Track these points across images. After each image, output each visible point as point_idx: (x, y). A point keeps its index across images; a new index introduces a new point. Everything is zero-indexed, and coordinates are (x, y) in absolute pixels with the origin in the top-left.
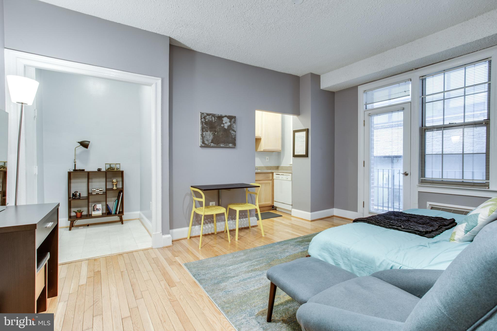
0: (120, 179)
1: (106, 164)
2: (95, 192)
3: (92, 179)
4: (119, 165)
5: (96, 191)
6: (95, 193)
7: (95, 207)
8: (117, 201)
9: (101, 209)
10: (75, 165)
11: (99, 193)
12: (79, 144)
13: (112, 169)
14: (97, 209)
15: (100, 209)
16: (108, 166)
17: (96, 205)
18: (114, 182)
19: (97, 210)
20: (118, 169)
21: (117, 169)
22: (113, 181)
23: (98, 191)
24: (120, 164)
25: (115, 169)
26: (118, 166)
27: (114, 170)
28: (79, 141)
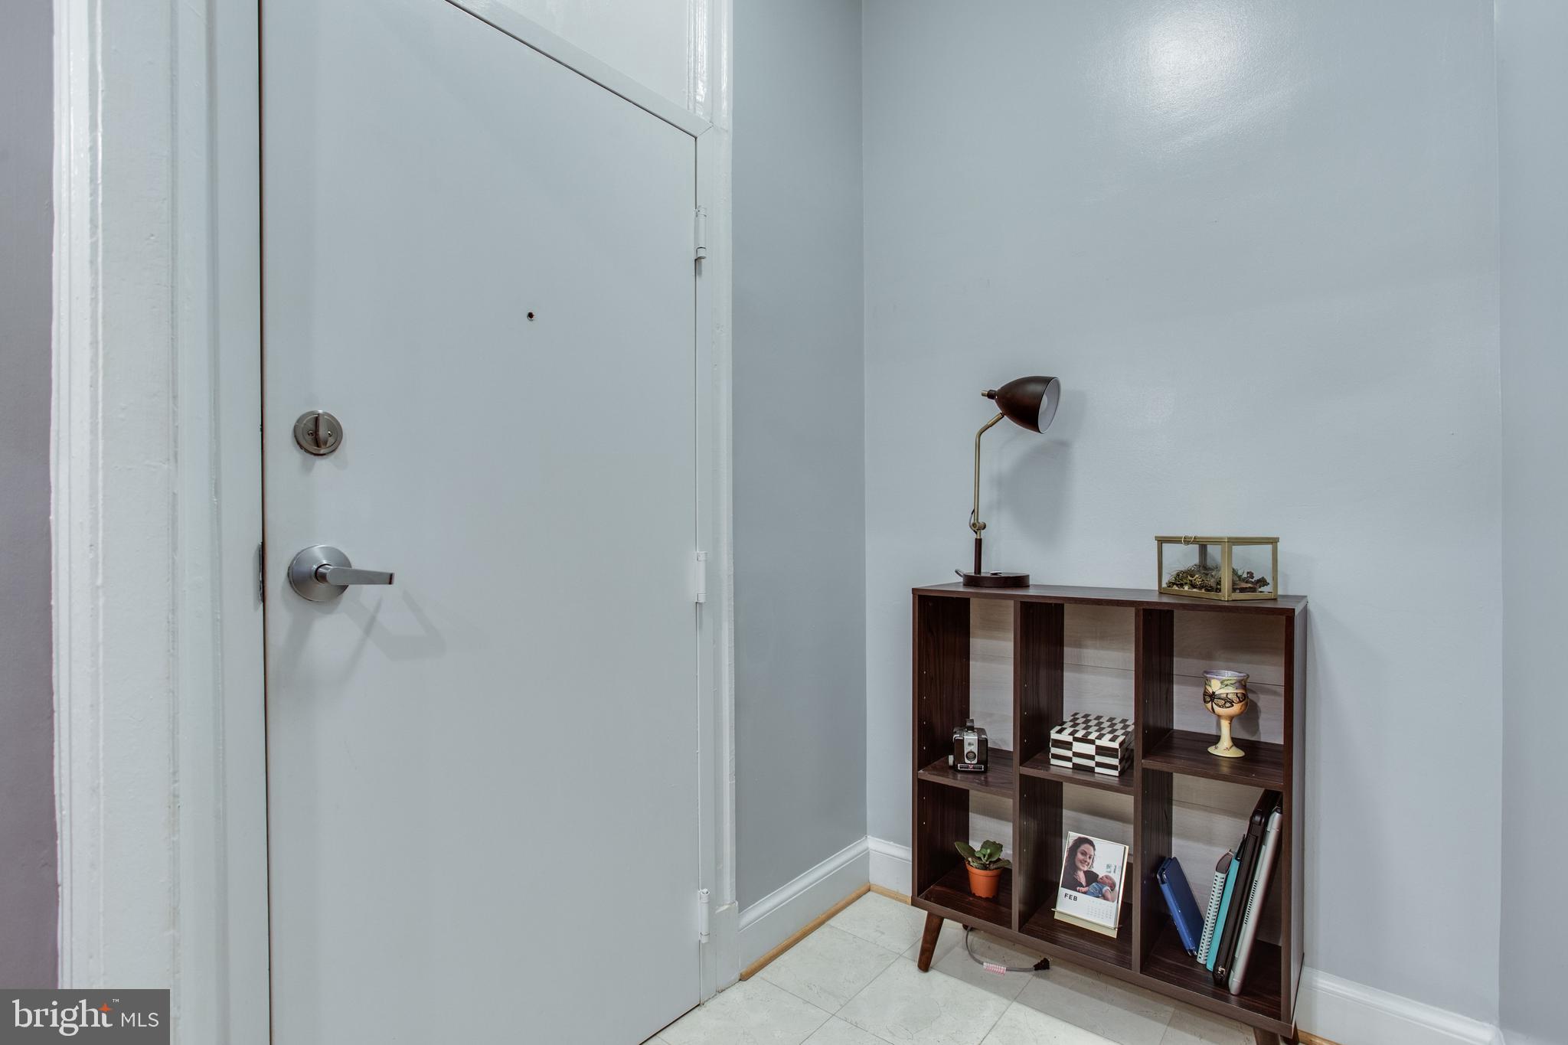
0: (1271, 673)
1: (1162, 541)
2: (1069, 754)
3: (1078, 645)
4: (1269, 547)
5: (1075, 749)
6: (1069, 759)
7: (1080, 856)
8: (1235, 866)
9: (1120, 889)
10: (979, 543)
11: (1098, 770)
12: (993, 408)
13: (1201, 588)
14: (1092, 877)
15: (1113, 886)
16: (1181, 558)
17: (1091, 843)
18: (1213, 697)
19: (1091, 888)
20: (1262, 582)
21: (1249, 583)
22: (1210, 690)
23: (1090, 749)
24: (1273, 542)
25: (1226, 585)
26: (1253, 561)
27: (1213, 595)
28: (997, 388)
